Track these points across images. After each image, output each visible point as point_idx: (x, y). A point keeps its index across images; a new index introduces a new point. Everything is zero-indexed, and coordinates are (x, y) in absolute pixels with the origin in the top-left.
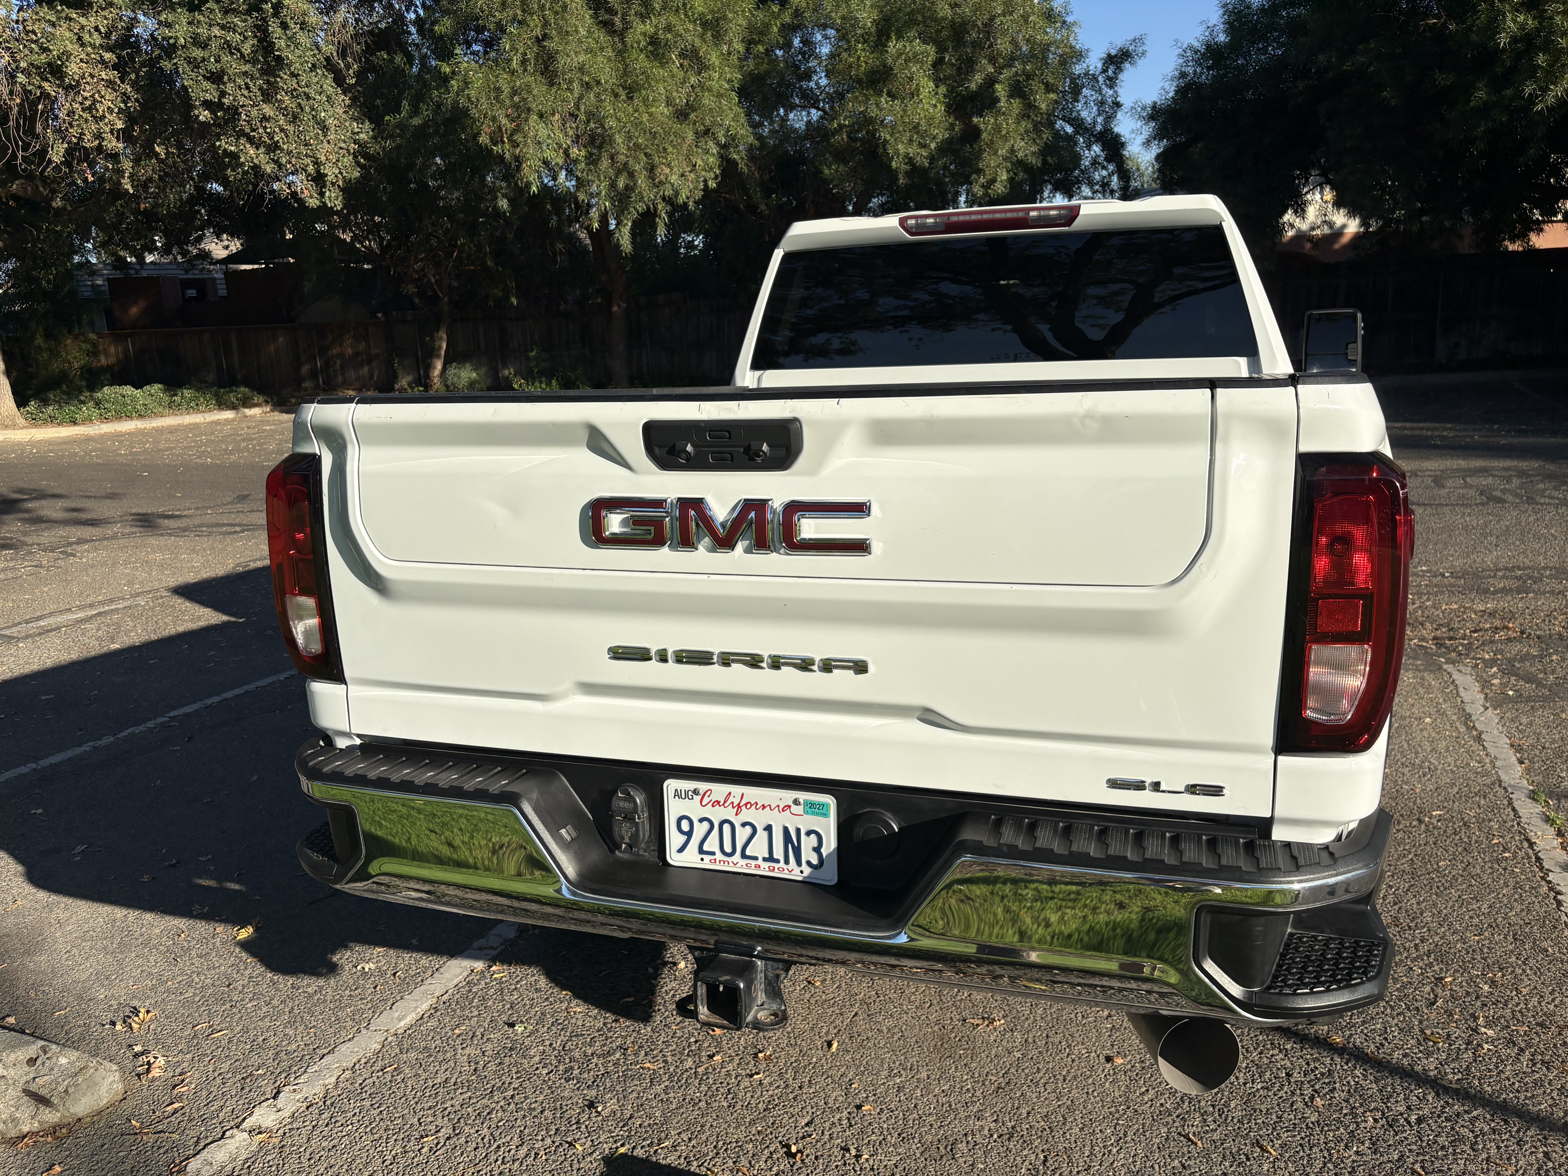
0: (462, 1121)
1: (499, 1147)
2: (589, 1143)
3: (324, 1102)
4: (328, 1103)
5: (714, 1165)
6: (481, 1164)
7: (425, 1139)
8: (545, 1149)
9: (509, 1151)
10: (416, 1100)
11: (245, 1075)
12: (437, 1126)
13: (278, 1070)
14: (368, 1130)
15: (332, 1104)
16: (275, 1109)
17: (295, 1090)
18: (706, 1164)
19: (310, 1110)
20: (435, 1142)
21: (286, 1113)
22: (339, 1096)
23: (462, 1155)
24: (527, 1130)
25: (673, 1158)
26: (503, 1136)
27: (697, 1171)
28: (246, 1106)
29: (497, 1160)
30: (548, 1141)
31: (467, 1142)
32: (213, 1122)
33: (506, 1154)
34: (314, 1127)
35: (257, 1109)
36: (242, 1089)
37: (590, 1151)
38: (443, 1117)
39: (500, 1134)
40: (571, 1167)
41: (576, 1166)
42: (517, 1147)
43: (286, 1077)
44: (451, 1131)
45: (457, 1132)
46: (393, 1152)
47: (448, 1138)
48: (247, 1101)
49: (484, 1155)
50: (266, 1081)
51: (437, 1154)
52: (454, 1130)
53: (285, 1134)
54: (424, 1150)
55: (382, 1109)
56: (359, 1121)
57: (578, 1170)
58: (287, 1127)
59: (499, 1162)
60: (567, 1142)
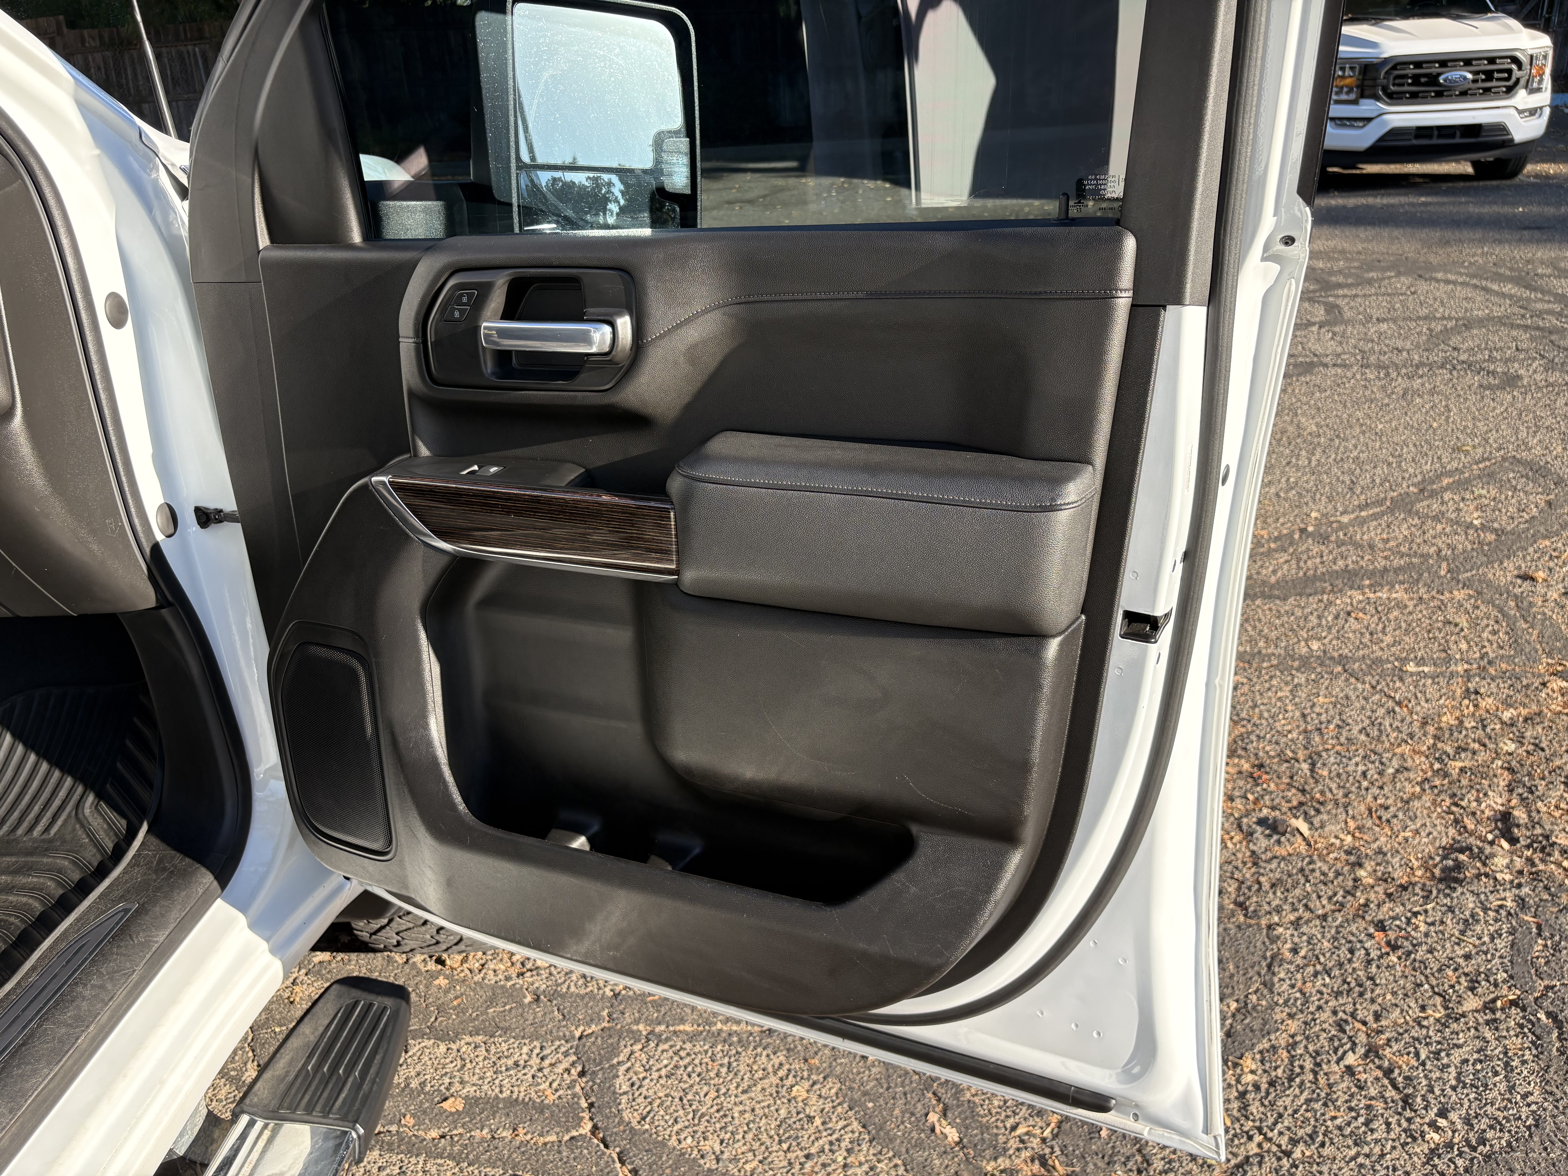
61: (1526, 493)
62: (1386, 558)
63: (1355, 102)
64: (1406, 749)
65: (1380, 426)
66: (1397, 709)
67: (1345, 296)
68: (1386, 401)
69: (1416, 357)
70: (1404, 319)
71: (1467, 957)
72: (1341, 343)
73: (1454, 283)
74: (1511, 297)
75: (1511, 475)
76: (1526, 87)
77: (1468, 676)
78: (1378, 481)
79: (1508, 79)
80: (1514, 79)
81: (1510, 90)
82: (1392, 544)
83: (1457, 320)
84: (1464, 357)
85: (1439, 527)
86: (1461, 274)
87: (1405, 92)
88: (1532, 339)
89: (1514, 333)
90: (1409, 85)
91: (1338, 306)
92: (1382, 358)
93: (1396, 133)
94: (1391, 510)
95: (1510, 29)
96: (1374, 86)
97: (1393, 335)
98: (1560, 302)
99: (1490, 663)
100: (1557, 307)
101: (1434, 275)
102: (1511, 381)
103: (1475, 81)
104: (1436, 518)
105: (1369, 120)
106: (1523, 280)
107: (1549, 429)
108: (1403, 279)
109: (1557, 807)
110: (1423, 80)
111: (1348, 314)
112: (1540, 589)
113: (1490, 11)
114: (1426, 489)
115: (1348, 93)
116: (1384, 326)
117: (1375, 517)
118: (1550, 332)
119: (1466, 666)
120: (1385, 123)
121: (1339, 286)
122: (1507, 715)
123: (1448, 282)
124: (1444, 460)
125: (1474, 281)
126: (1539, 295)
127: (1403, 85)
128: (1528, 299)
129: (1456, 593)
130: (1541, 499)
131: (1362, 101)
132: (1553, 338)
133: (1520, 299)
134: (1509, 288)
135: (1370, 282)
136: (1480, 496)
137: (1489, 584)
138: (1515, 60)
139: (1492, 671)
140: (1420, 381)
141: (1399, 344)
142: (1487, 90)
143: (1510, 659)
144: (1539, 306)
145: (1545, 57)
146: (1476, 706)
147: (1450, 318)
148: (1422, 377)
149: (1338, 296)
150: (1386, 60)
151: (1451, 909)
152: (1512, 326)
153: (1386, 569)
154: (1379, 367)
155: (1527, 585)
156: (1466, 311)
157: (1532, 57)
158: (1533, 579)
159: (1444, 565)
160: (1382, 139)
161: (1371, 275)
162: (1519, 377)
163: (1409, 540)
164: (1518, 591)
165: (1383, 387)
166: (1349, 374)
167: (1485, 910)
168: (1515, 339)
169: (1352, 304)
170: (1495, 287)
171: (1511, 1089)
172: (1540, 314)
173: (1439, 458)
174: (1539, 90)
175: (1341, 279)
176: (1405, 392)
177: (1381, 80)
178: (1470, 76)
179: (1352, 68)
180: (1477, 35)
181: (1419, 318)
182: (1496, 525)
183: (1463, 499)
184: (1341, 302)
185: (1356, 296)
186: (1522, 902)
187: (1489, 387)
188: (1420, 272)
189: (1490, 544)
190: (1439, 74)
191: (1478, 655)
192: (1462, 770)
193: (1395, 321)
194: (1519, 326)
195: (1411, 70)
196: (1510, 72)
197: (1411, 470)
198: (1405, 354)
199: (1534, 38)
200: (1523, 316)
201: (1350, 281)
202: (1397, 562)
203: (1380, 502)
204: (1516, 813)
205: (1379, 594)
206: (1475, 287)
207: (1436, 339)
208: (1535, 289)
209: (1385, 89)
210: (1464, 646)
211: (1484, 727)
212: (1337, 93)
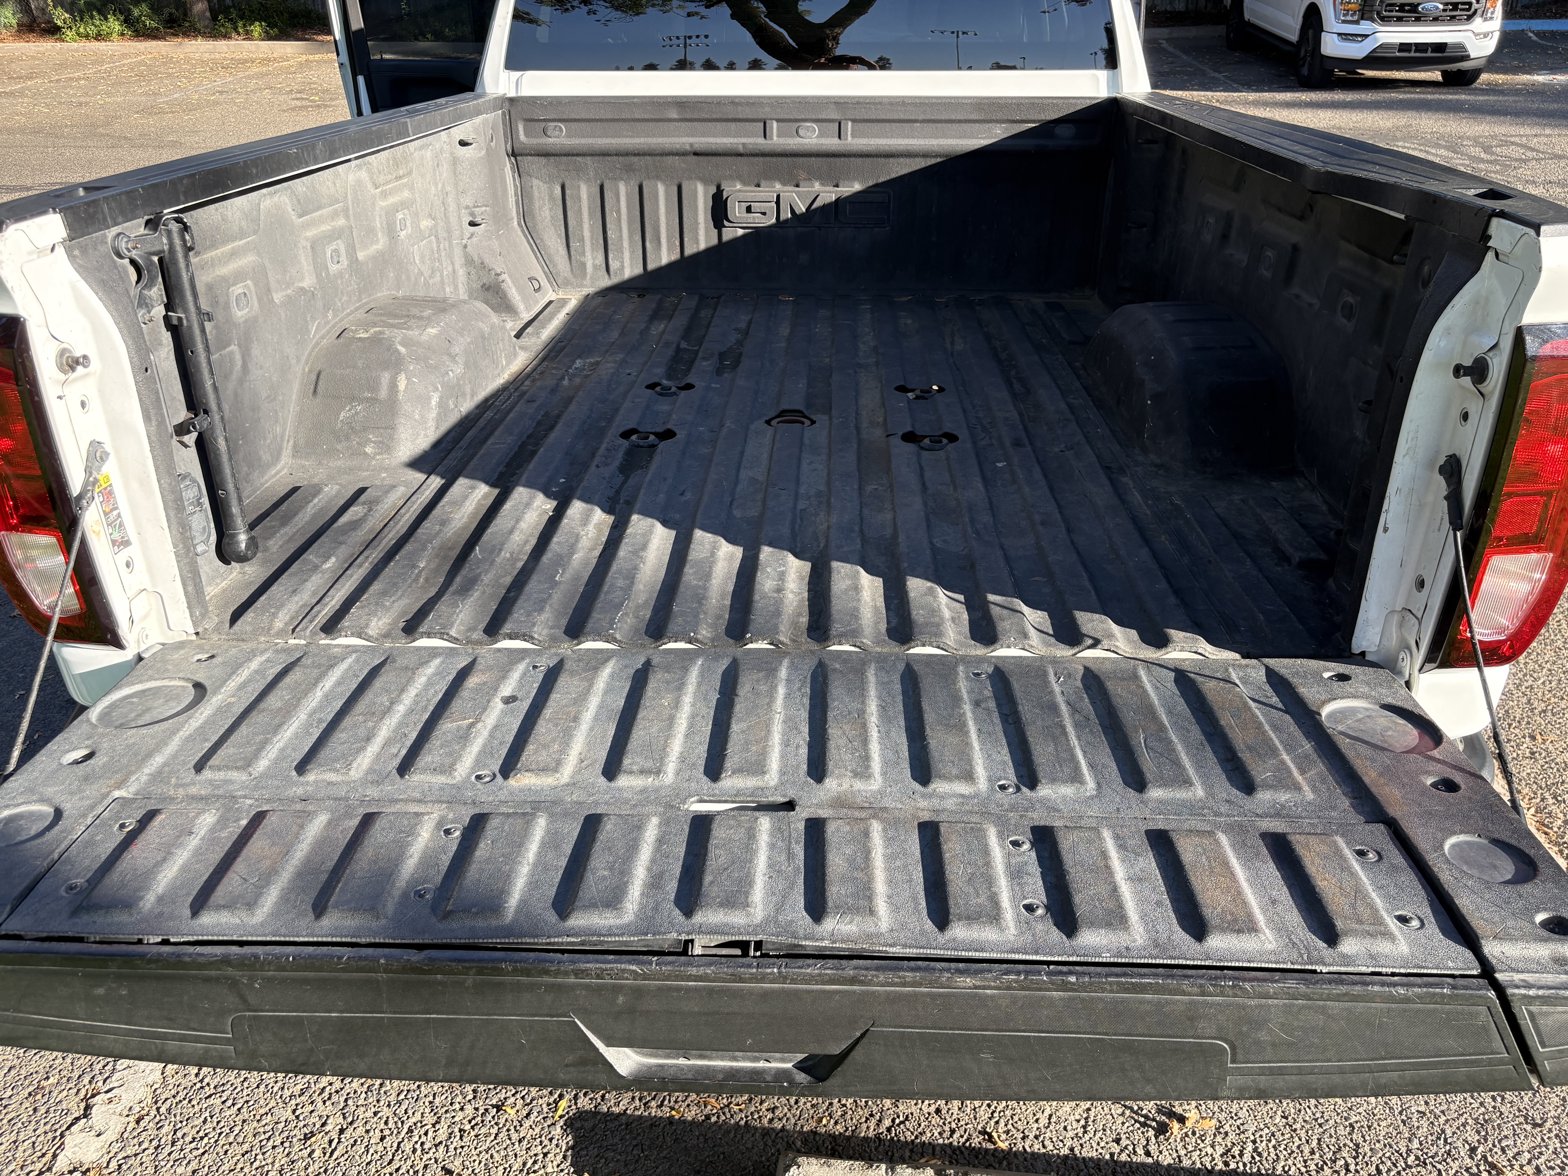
0: (350, 1102)
1: (410, 1131)
2: (520, 1102)
3: (158, 1109)
4: (163, 1110)
5: (676, 1102)
6: (397, 1158)
7: (313, 1139)
8: (470, 1122)
9: (426, 1134)
10: (280, 1084)
11: (31, 1089)
12: (320, 1117)
13: (76, 1074)
14: (231, 1139)
15: (169, 1110)
16: (93, 1133)
17: (110, 1101)
18: (666, 1102)
19: (142, 1124)
20: (327, 1139)
21: (111, 1135)
22: (174, 1097)
23: (368, 1151)
24: (437, 1100)
25: (625, 1102)
26: (410, 1112)
27: (659, 1114)
28: (50, 1135)
29: (414, 1151)
30: (469, 1110)
31: (367, 1131)
32: (11, 1168)
33: (424, 1139)
34: (156, 1148)
35: (68, 1139)
36: (35, 1110)
37: (525, 1113)
38: (324, 1102)
39: (406, 1112)
40: (510, 1139)
41: (515, 1137)
42: (434, 1125)
43: (90, 1082)
44: (341, 1120)
45: (350, 1119)
46: (277, 1165)
47: (342, 1131)
48: (48, 1127)
49: (395, 1145)
50: (65, 1093)
51: (335, 1157)
52: (344, 1118)
53: (120, 1166)
54: (316, 1155)
55: (239, 1106)
56: (214, 1129)
57: (520, 1141)
58: (120, 1156)
59: (419, 1152)
60: (493, 1106)
63: (1357, 22)
76: (1482, 16)
79: (1469, 10)
80: (1473, 10)
81: (1470, 18)
87: (1394, 17)
90: (1396, 11)
93: (1385, 47)
96: (1371, 11)
100: (1467, 162)
103: (1444, 10)
105: (1367, 36)
110: (1409, 8)
115: (1352, 15)
120: (1378, 39)
127: (1392, 11)
128: (1452, 158)
131: (1362, 22)
142: (1453, 18)
160: (1374, 51)
170: (1434, 151)
174: (1492, 18)
177: (1376, 7)
178: (1441, 7)
190: (1419, 4)
196: (1470, 4)
209: (1378, 14)
212: (1344, 15)
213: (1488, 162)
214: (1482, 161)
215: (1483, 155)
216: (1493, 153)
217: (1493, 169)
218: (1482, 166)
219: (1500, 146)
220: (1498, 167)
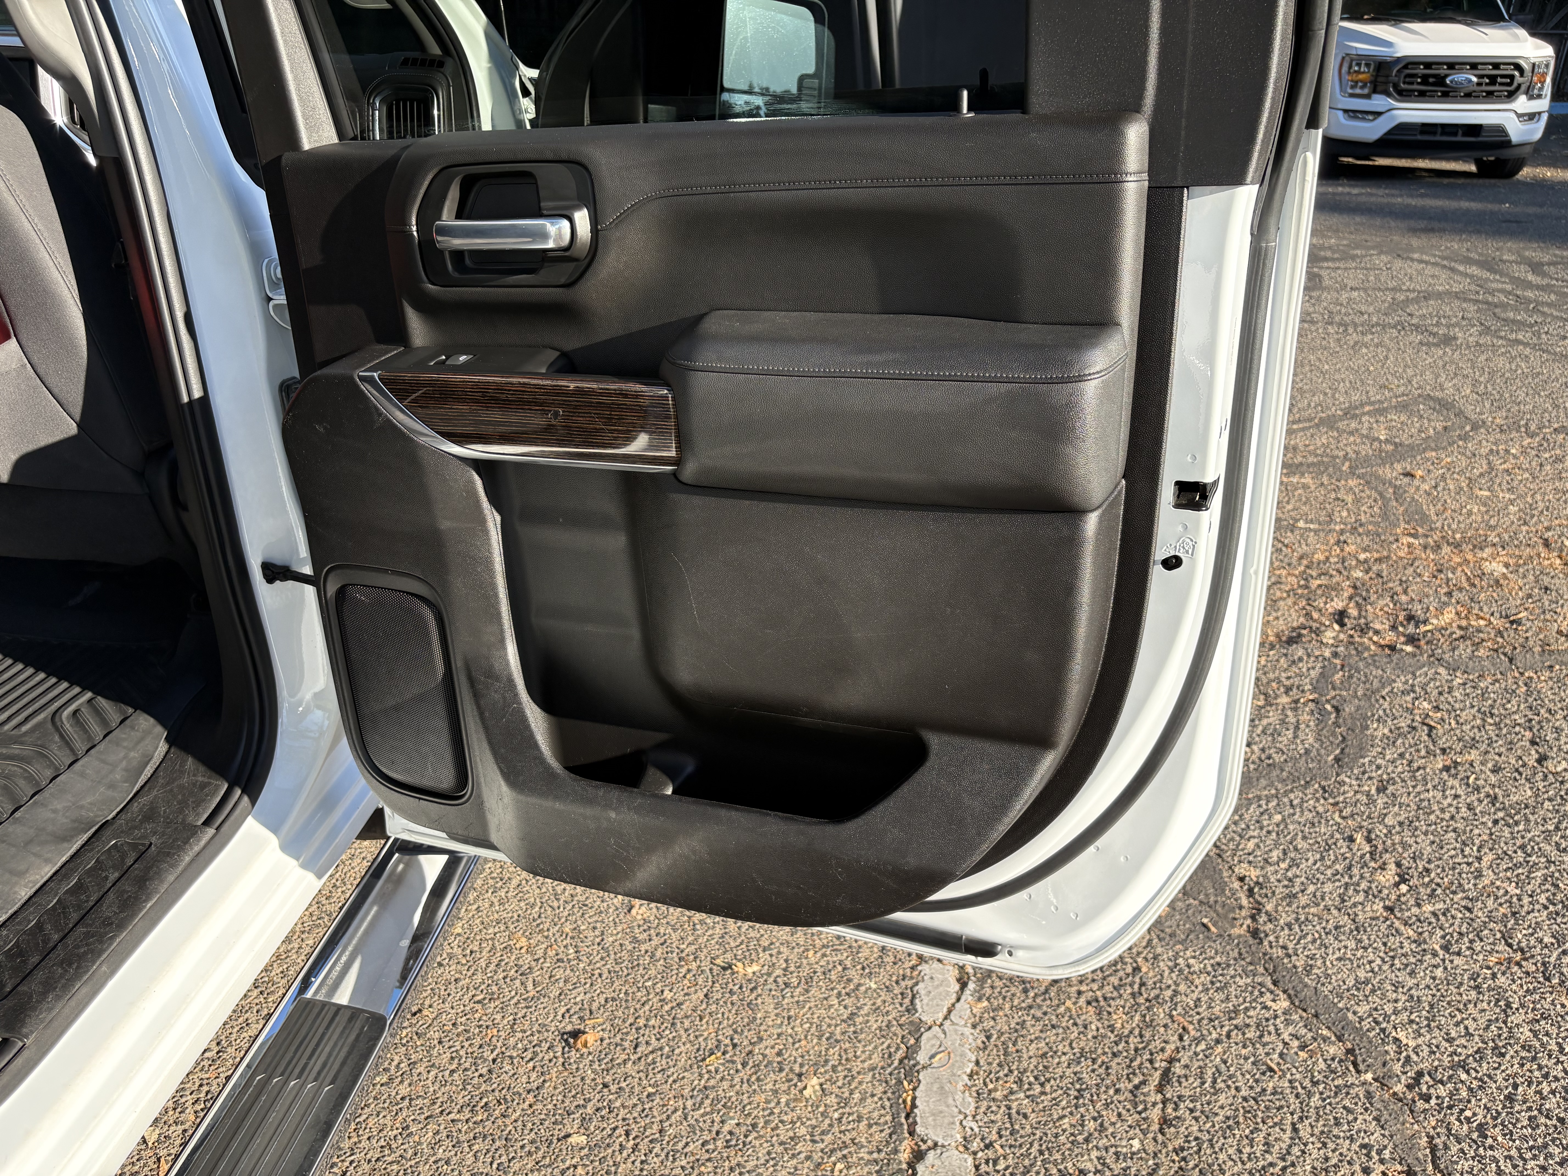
61: (1429, 420)
62: (1304, 457)
63: (1368, 97)
64: (1284, 572)
65: (1326, 367)
66: (1284, 549)
67: (1328, 268)
68: (1338, 349)
69: (1375, 319)
70: (1374, 289)
71: (1288, 678)
72: (1314, 305)
73: (1427, 263)
74: (1472, 277)
75: (1421, 407)
76: (1527, 93)
77: (1342, 532)
78: (1313, 404)
79: (1510, 84)
80: (1515, 84)
81: (1511, 95)
82: (1312, 448)
83: (1419, 292)
84: (1415, 321)
85: (1352, 439)
86: (1435, 256)
87: (1414, 91)
88: (1478, 311)
89: (1465, 305)
90: (1418, 84)
91: (1320, 276)
92: (1345, 318)
93: (1403, 128)
94: (1317, 426)
95: (1517, 38)
96: (1387, 83)
97: (1360, 301)
98: (1513, 283)
99: (1361, 525)
100: (1509, 287)
101: (1411, 255)
102: (1448, 340)
103: (1479, 84)
104: (1351, 433)
105: (1378, 114)
106: (1487, 265)
107: (1466, 377)
108: (1383, 257)
109: (1381, 610)
110: (1431, 80)
111: (1327, 282)
112: (1416, 482)
113: (1504, 20)
114: (1349, 413)
115: (1362, 88)
116: (1355, 294)
117: (1303, 429)
118: (1496, 306)
119: (1342, 526)
120: (1393, 118)
121: (1326, 259)
122: (1362, 557)
123: (1421, 261)
124: (1371, 394)
125: (1445, 262)
126: (1498, 277)
127: (1412, 83)
128: (1487, 279)
129: (1350, 481)
130: (1439, 426)
131: (1375, 96)
132: (1496, 310)
133: (1481, 278)
134: (1474, 270)
135: (1353, 258)
136: (1391, 420)
137: (1378, 477)
138: (1518, 67)
139: (1361, 530)
140: (1371, 337)
141: (1363, 308)
142: (1490, 94)
143: (1376, 524)
144: (1494, 285)
145: (1547, 66)
146: (1342, 550)
147: (1414, 291)
148: (1373, 333)
149: (1321, 268)
150: (1399, 59)
151: (1286, 655)
152: (1465, 300)
153: (1301, 464)
154: (1340, 324)
155: (1406, 480)
156: (1430, 285)
157: (1534, 65)
158: (1412, 476)
159: (1347, 464)
160: (1389, 132)
161: (1355, 252)
162: (1455, 338)
163: (1325, 446)
164: (1398, 483)
165: (1339, 340)
166: (1313, 328)
167: (1309, 656)
168: (1463, 310)
169: (1333, 274)
170: (1461, 268)
171: (1296, 737)
172: (1492, 293)
173: (1367, 393)
174: (1539, 96)
175: (1329, 254)
176: (1356, 343)
177: (1393, 78)
178: (1475, 79)
179: (1368, 65)
180: (1484, 41)
181: (1387, 289)
182: (1397, 440)
183: (1377, 421)
184: (1324, 273)
185: (1338, 268)
186: (1335, 655)
187: (1428, 344)
188: (1400, 252)
189: (1387, 452)
190: (1447, 76)
191: (1353, 520)
192: (1320, 586)
193: (1365, 290)
194: (1470, 300)
195: (1421, 71)
196: (1512, 77)
197: (1342, 399)
198: (1366, 316)
199: (1537, 47)
200: (1477, 293)
201: (1336, 256)
202: (1311, 459)
203: (1310, 420)
204: (1350, 611)
205: (1291, 479)
206: (1444, 267)
207: (1395, 305)
208: (1495, 273)
209: (1395, 86)
210: (1344, 514)
211: (1343, 562)
212: (1352, 87)
213: (1539, 287)
214: (1530, 286)
215: (1530, 277)
216: (1544, 275)
217: (1546, 298)
218: (1530, 294)
219: (1554, 264)
220: (1553, 297)
